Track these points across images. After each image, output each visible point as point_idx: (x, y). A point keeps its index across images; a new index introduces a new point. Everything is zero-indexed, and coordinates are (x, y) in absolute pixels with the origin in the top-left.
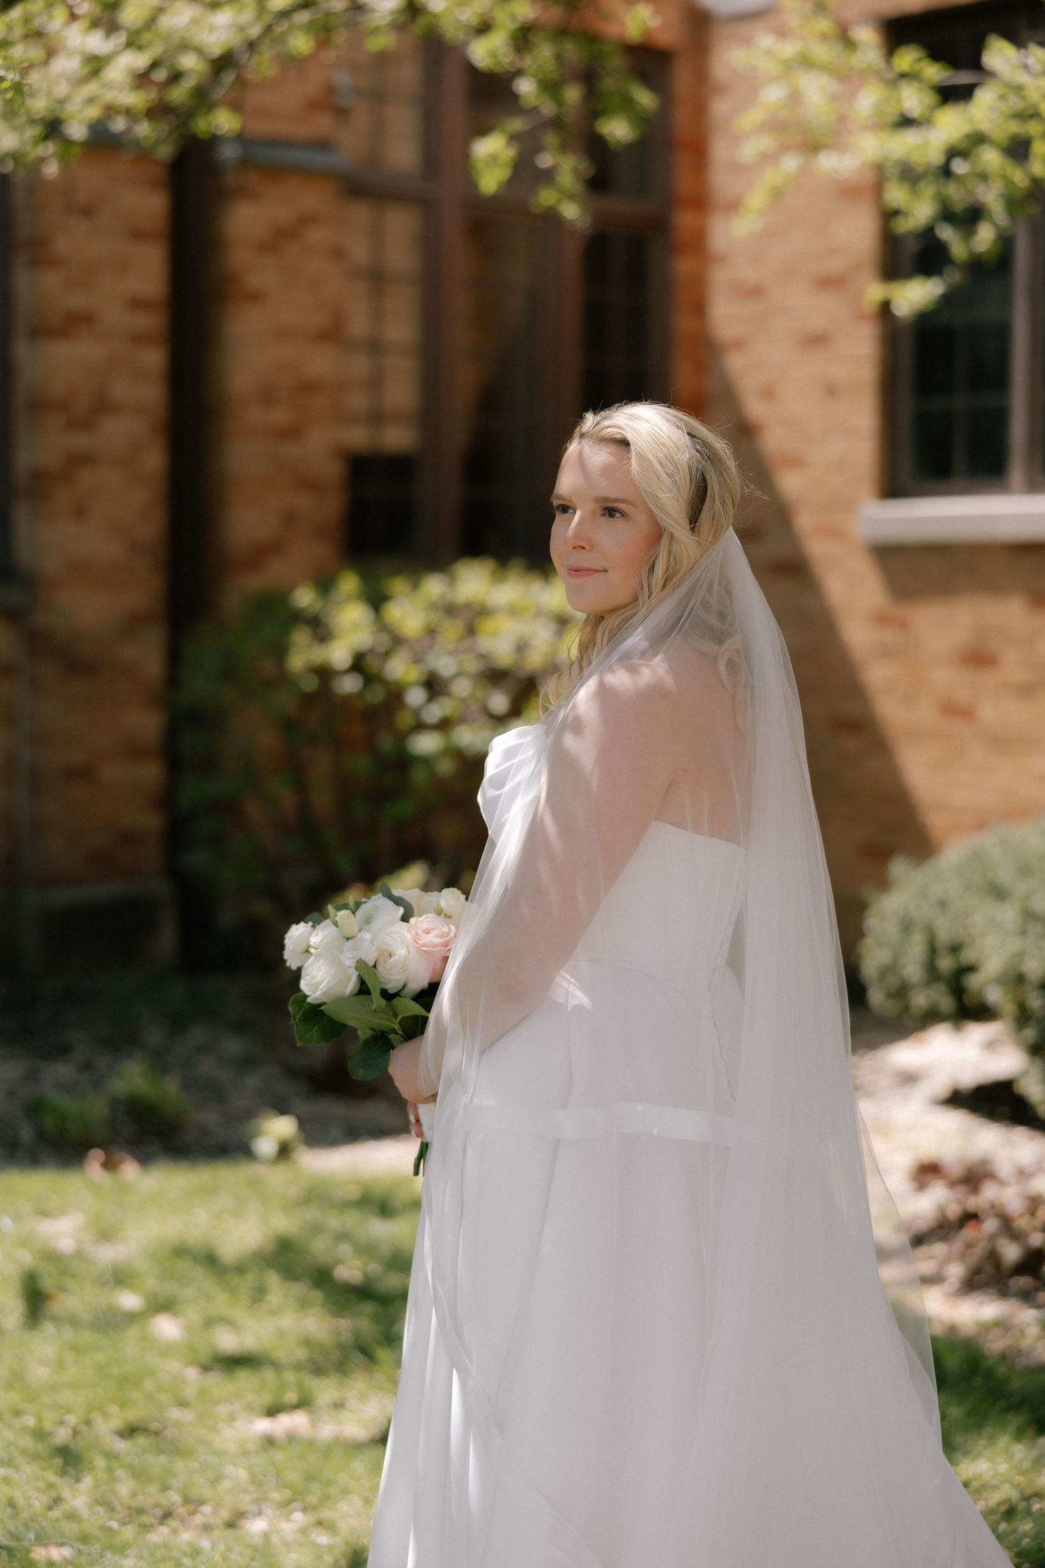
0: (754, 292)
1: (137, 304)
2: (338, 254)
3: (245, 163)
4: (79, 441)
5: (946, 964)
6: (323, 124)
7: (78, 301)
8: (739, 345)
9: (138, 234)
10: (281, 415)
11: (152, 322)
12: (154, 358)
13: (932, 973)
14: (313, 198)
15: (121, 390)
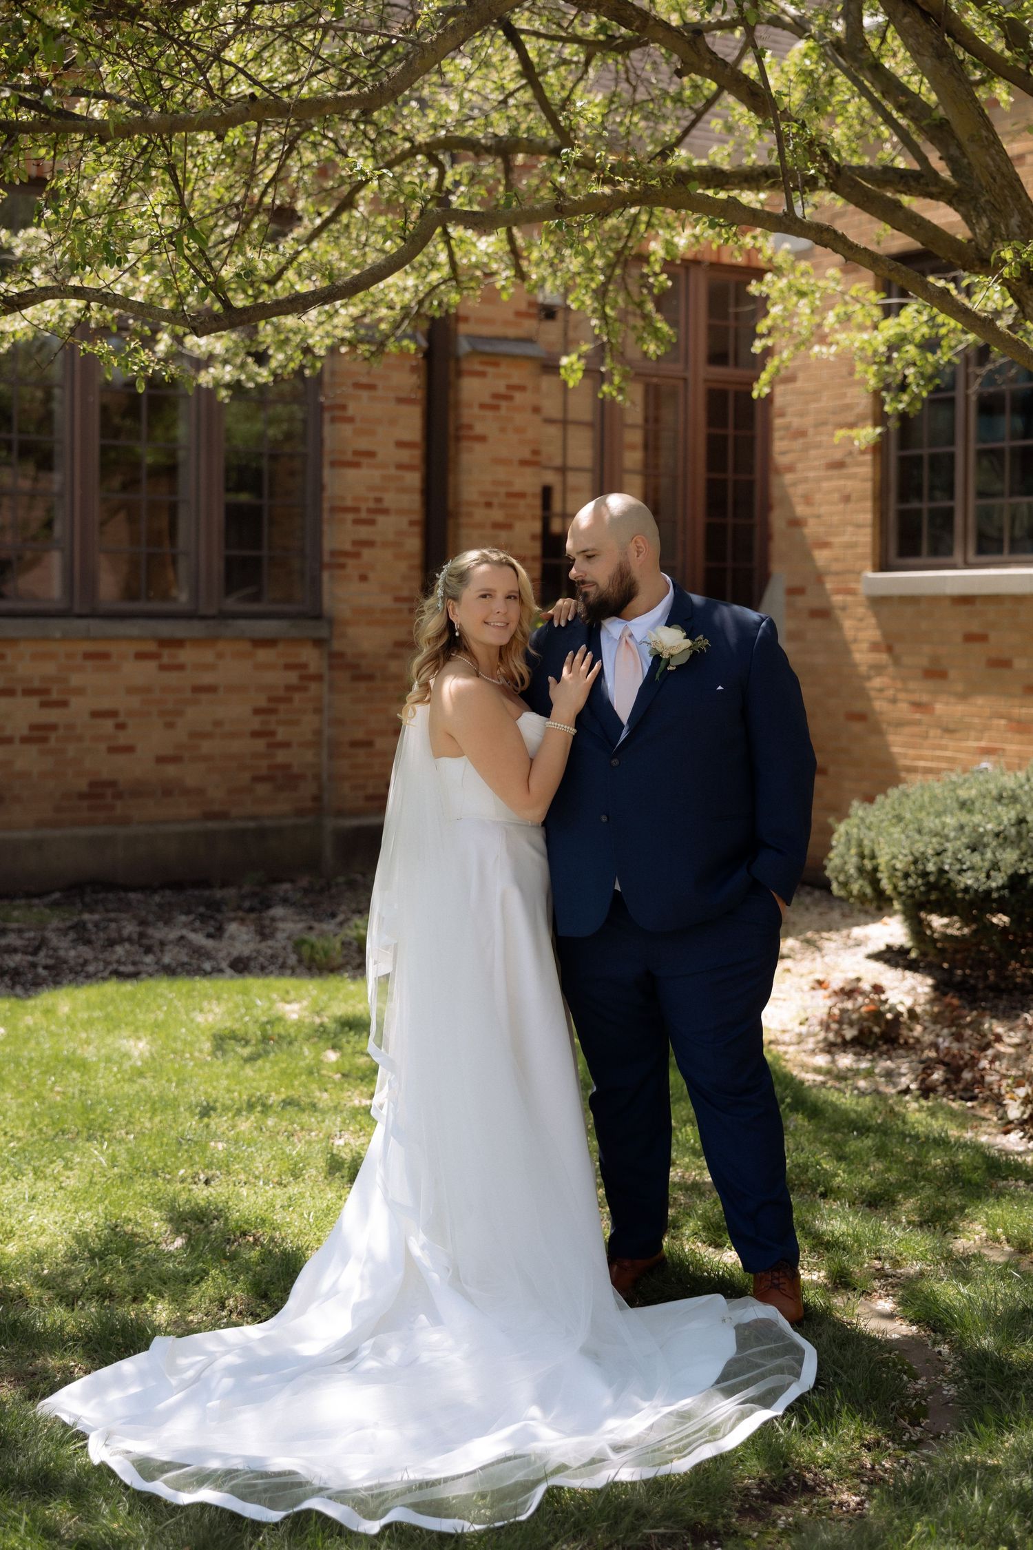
0: (802, 433)
1: (401, 444)
2: (536, 410)
3: (475, 353)
4: (364, 532)
5: (868, 865)
6: (529, 326)
7: (363, 444)
8: (791, 469)
9: (400, 400)
10: (497, 515)
11: (414, 456)
12: (414, 479)
13: (861, 870)
14: (518, 375)
15: (390, 499)
